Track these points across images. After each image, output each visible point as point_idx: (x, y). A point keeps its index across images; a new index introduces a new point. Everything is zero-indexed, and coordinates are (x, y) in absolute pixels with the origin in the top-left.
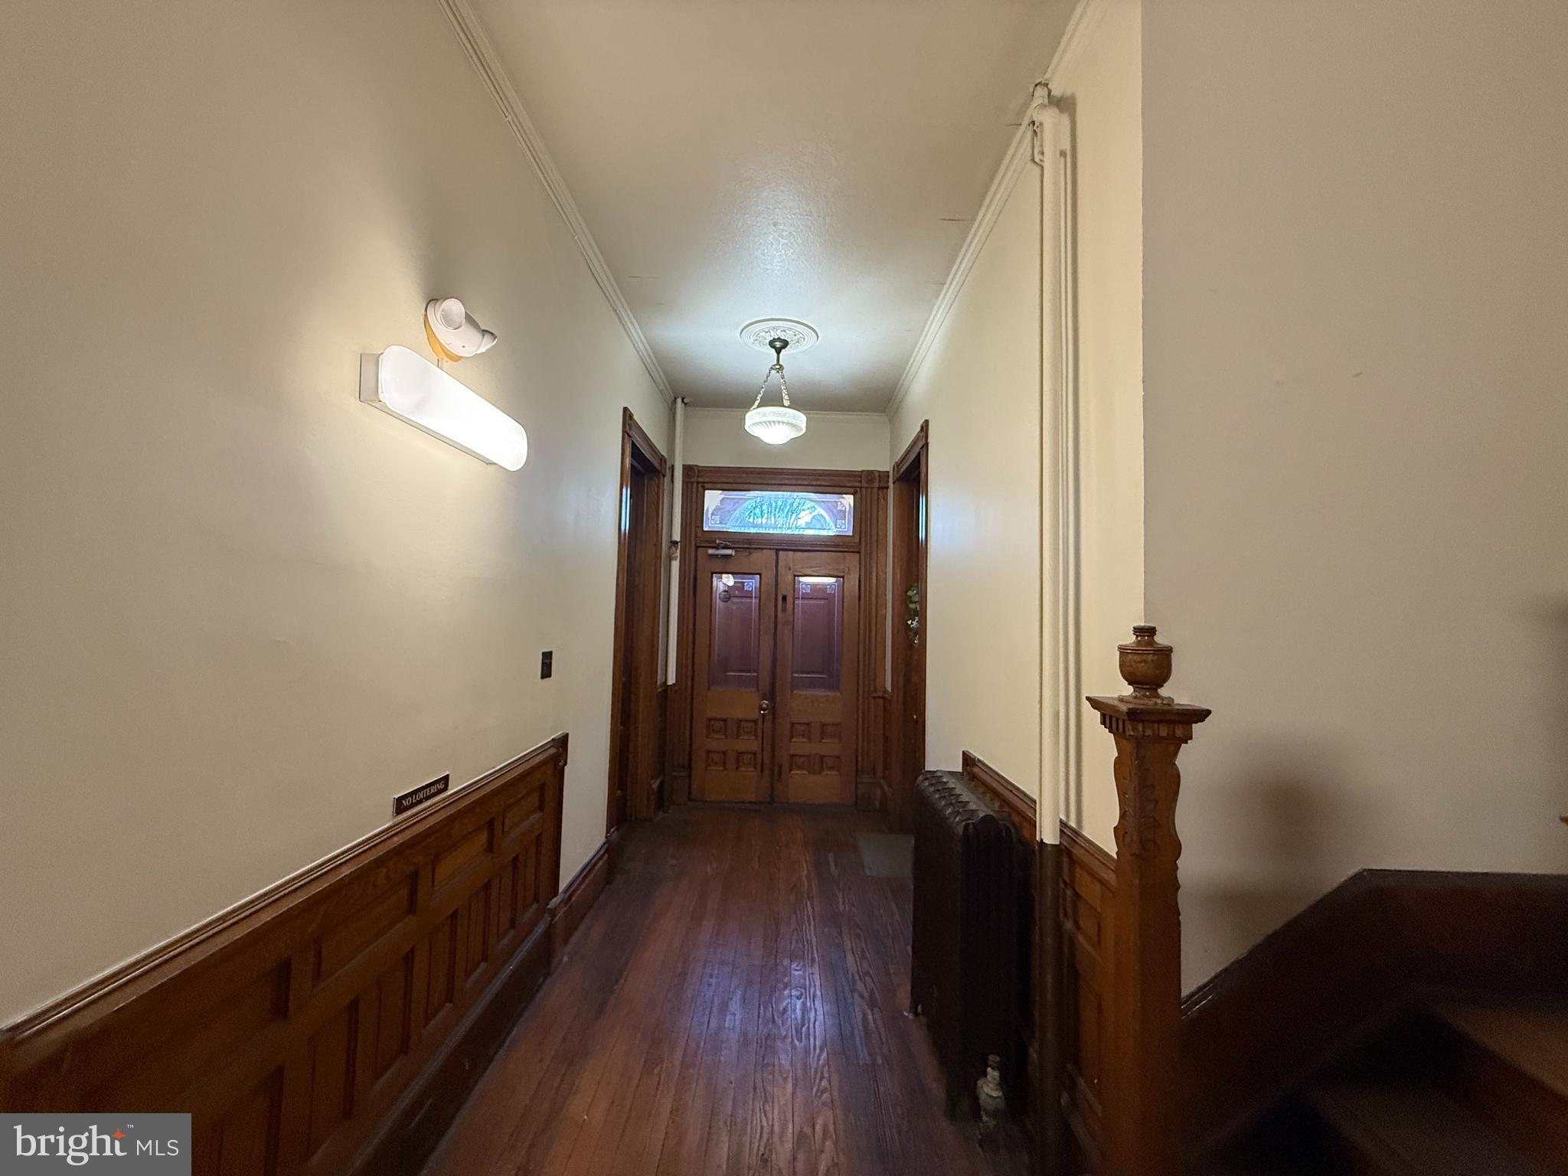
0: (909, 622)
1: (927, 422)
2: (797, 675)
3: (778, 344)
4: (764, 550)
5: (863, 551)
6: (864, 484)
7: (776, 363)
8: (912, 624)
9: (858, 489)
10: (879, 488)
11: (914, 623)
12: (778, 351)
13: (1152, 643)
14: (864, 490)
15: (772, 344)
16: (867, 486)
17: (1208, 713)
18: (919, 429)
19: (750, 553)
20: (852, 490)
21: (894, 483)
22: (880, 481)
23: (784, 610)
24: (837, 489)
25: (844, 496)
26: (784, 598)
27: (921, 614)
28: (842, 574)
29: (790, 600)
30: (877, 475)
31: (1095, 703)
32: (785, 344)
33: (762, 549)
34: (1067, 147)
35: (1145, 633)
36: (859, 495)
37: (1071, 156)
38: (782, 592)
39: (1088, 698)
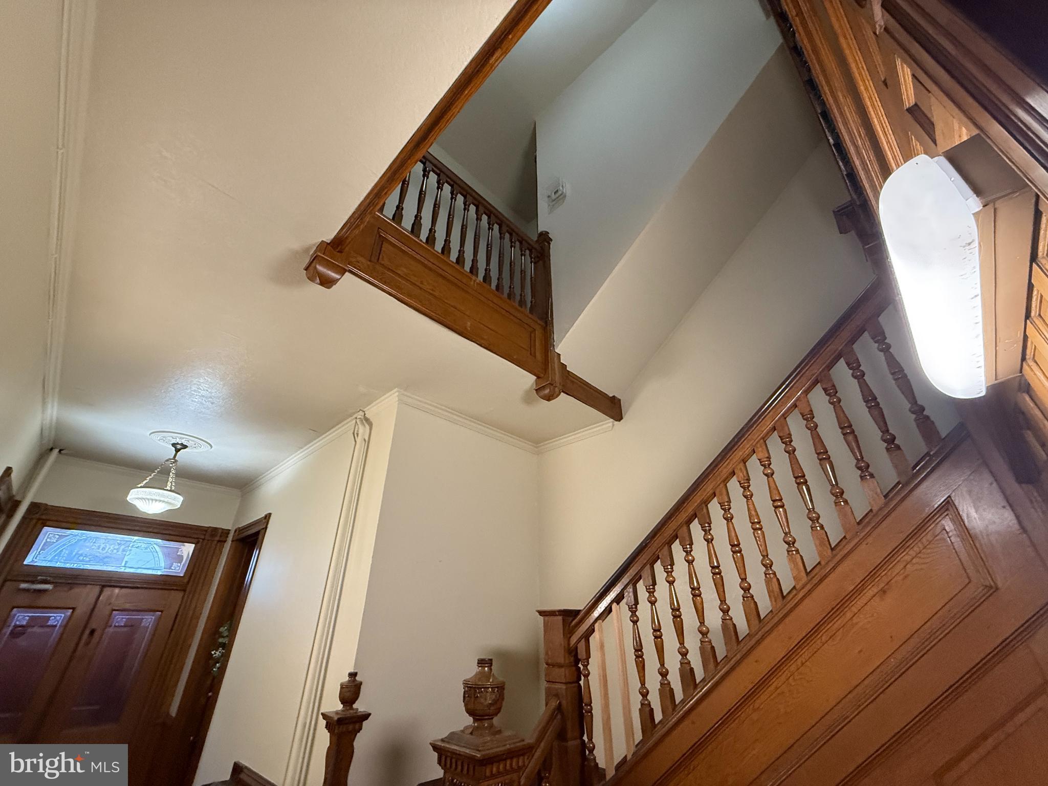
0: (213, 653)
1: (270, 514)
2: (75, 709)
3: (179, 447)
4: (89, 586)
5: (188, 590)
6: (207, 537)
7: (172, 457)
8: (215, 654)
9: (201, 540)
10: (219, 541)
11: (218, 653)
12: (177, 451)
13: (355, 680)
14: (206, 541)
15: (174, 445)
16: (209, 538)
17: (369, 715)
18: (263, 515)
19: (71, 589)
20: (195, 541)
21: (232, 541)
22: (221, 536)
23: (87, 644)
24: (182, 539)
25: (186, 544)
26: (92, 632)
27: (227, 648)
28: (162, 609)
29: (97, 635)
30: (220, 531)
31: (325, 716)
32: (185, 447)
33: (86, 584)
34: (367, 439)
35: (353, 675)
36: (199, 545)
37: (368, 442)
38: (93, 625)
39: (322, 714)
